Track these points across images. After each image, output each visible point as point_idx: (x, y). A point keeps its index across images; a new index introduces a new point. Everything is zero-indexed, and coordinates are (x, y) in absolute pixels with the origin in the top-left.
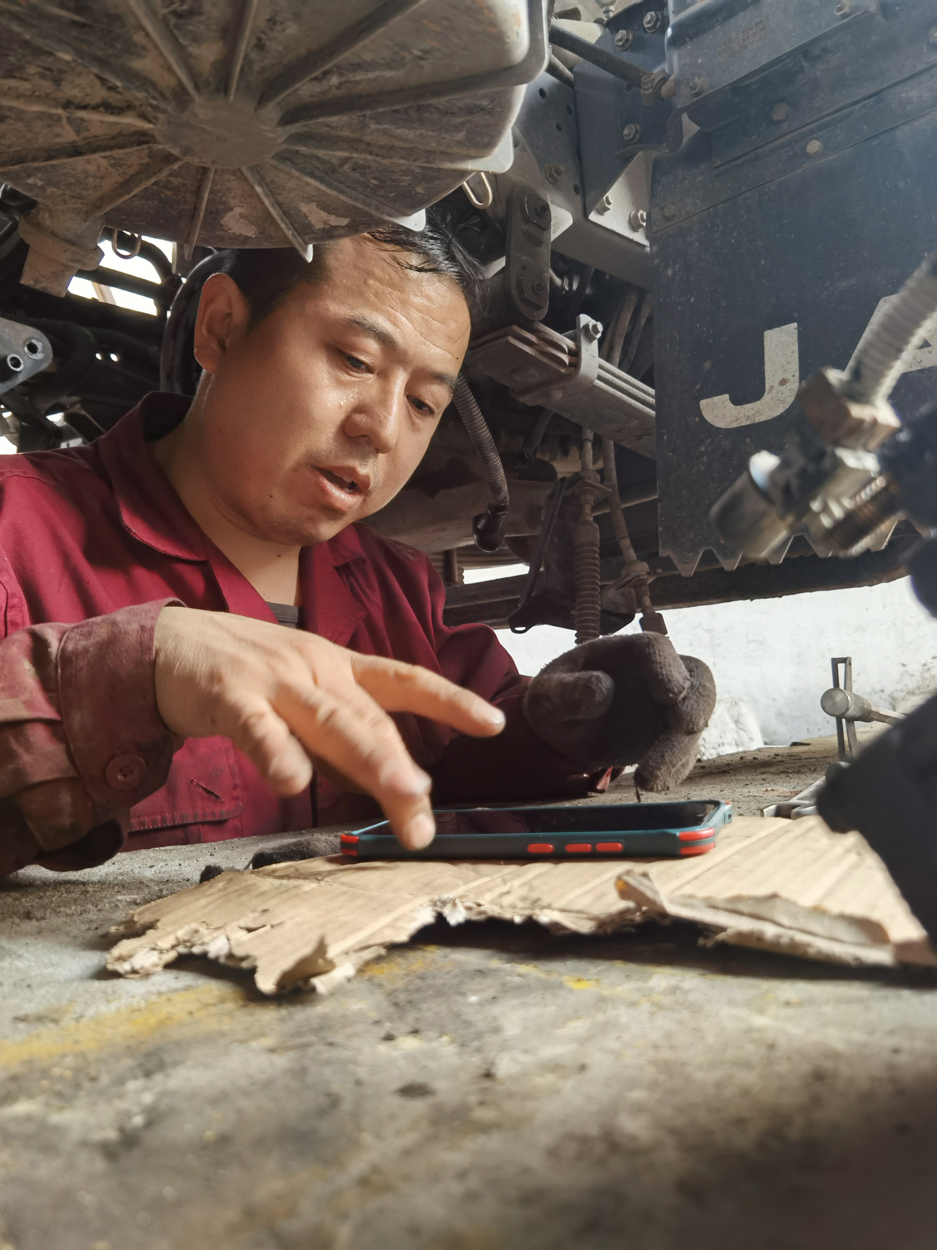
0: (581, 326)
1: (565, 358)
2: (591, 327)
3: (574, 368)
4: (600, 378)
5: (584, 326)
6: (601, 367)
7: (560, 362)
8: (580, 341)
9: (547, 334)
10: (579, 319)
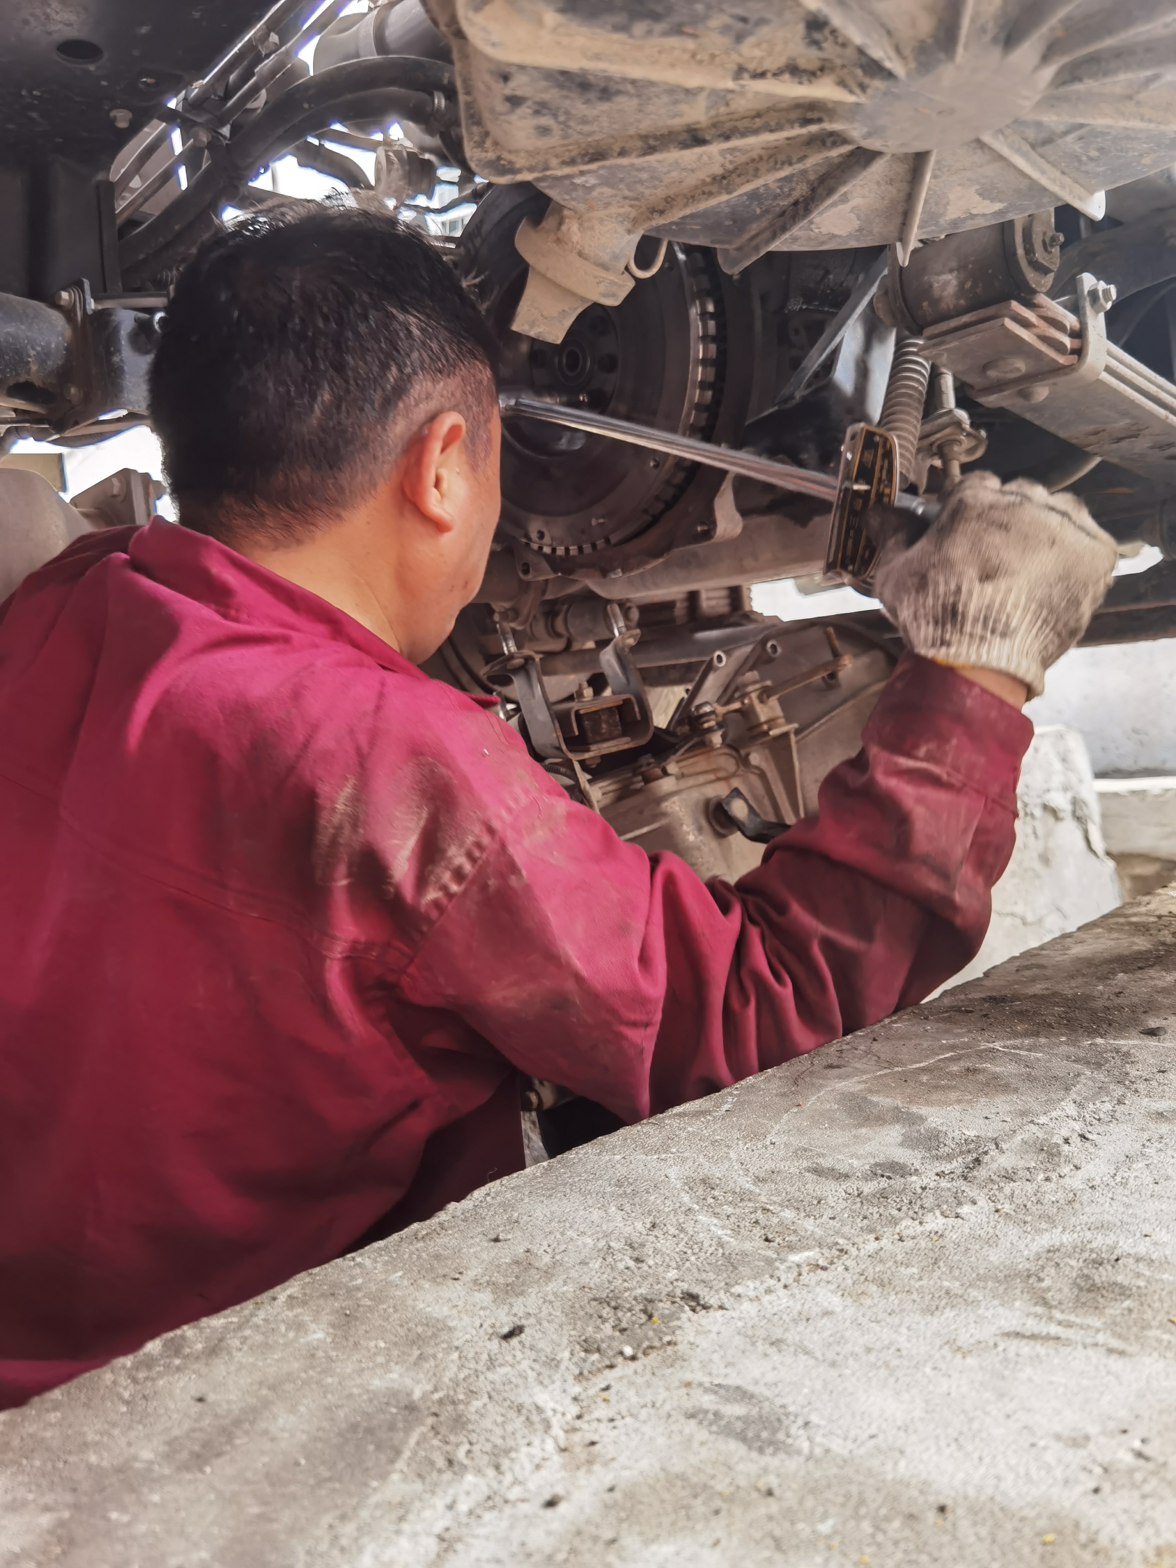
0: (1086, 292)
1: (1067, 341)
2: (1100, 293)
3: (1076, 357)
4: (1108, 370)
5: (1089, 292)
6: (1110, 354)
7: (1059, 347)
8: (1085, 314)
9: (1049, 309)
10: (1081, 280)
